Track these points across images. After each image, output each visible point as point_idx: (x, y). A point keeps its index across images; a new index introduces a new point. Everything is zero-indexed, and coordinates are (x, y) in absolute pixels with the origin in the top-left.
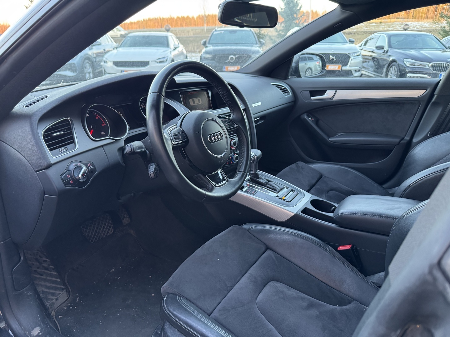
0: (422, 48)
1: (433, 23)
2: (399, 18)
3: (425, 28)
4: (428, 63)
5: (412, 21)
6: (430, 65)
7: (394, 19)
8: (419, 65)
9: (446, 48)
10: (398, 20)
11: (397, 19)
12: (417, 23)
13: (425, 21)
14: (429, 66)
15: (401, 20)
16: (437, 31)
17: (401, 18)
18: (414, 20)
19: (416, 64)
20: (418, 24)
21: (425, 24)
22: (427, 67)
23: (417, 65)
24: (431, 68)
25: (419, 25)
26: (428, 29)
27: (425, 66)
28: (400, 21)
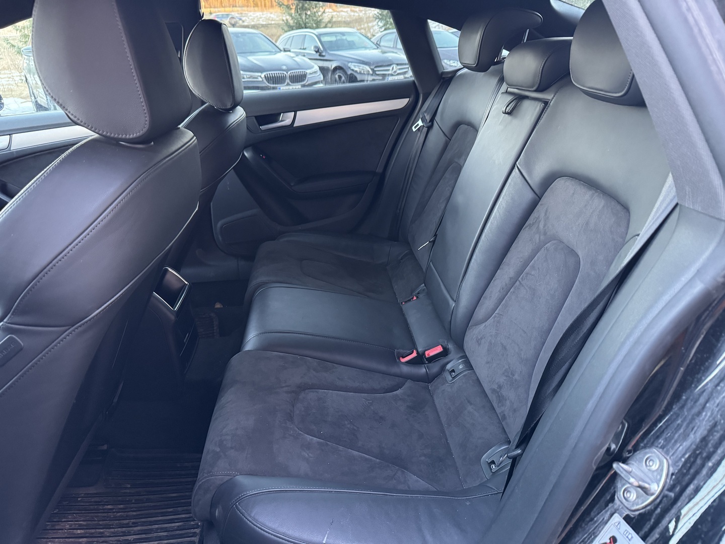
0: (252, 53)
1: (281, 13)
2: (236, 7)
3: (272, 20)
4: (259, 74)
5: (255, 11)
6: (263, 76)
7: (230, 7)
8: (249, 78)
9: (281, 51)
10: (235, 9)
11: (233, 7)
12: (261, 13)
13: (271, 10)
14: (262, 78)
15: (239, 9)
16: (279, 26)
17: (239, 7)
18: (256, 9)
19: (245, 76)
20: (263, 14)
21: (272, 16)
22: (260, 79)
23: (247, 78)
24: (265, 81)
25: (264, 16)
26: (277, 22)
27: (257, 78)
28: (238, 11)
